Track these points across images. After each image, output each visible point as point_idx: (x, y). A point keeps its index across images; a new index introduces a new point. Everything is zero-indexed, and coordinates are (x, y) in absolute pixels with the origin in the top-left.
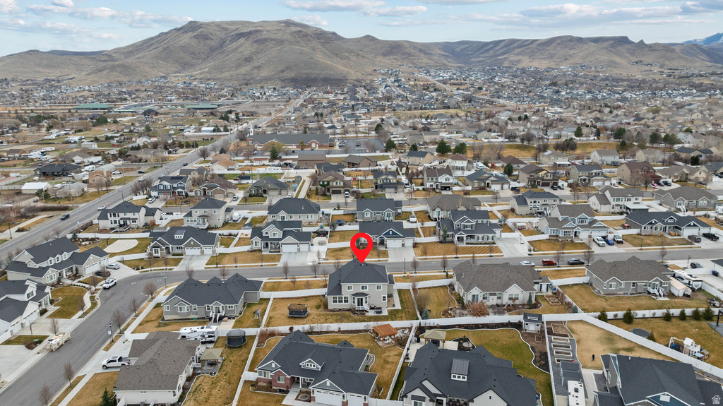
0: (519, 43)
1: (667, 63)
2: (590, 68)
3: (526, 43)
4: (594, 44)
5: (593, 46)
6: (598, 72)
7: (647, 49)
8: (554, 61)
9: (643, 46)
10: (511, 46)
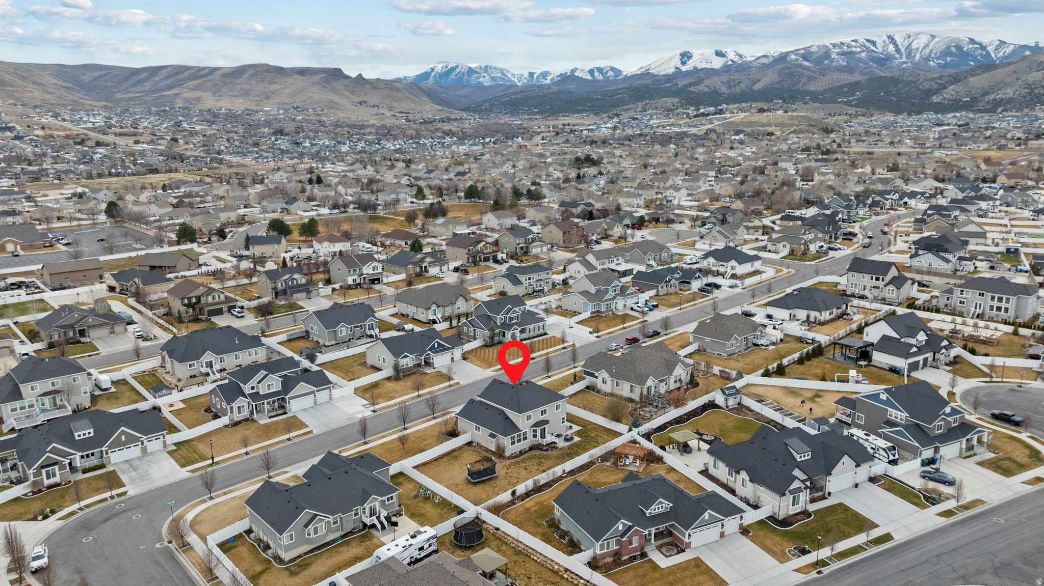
0: (190, 72)
1: (395, 104)
2: (307, 110)
3: (202, 73)
4: (301, 77)
5: (300, 80)
6: (319, 115)
7: (368, 86)
8: (252, 101)
9: (363, 82)
10: (180, 77)
